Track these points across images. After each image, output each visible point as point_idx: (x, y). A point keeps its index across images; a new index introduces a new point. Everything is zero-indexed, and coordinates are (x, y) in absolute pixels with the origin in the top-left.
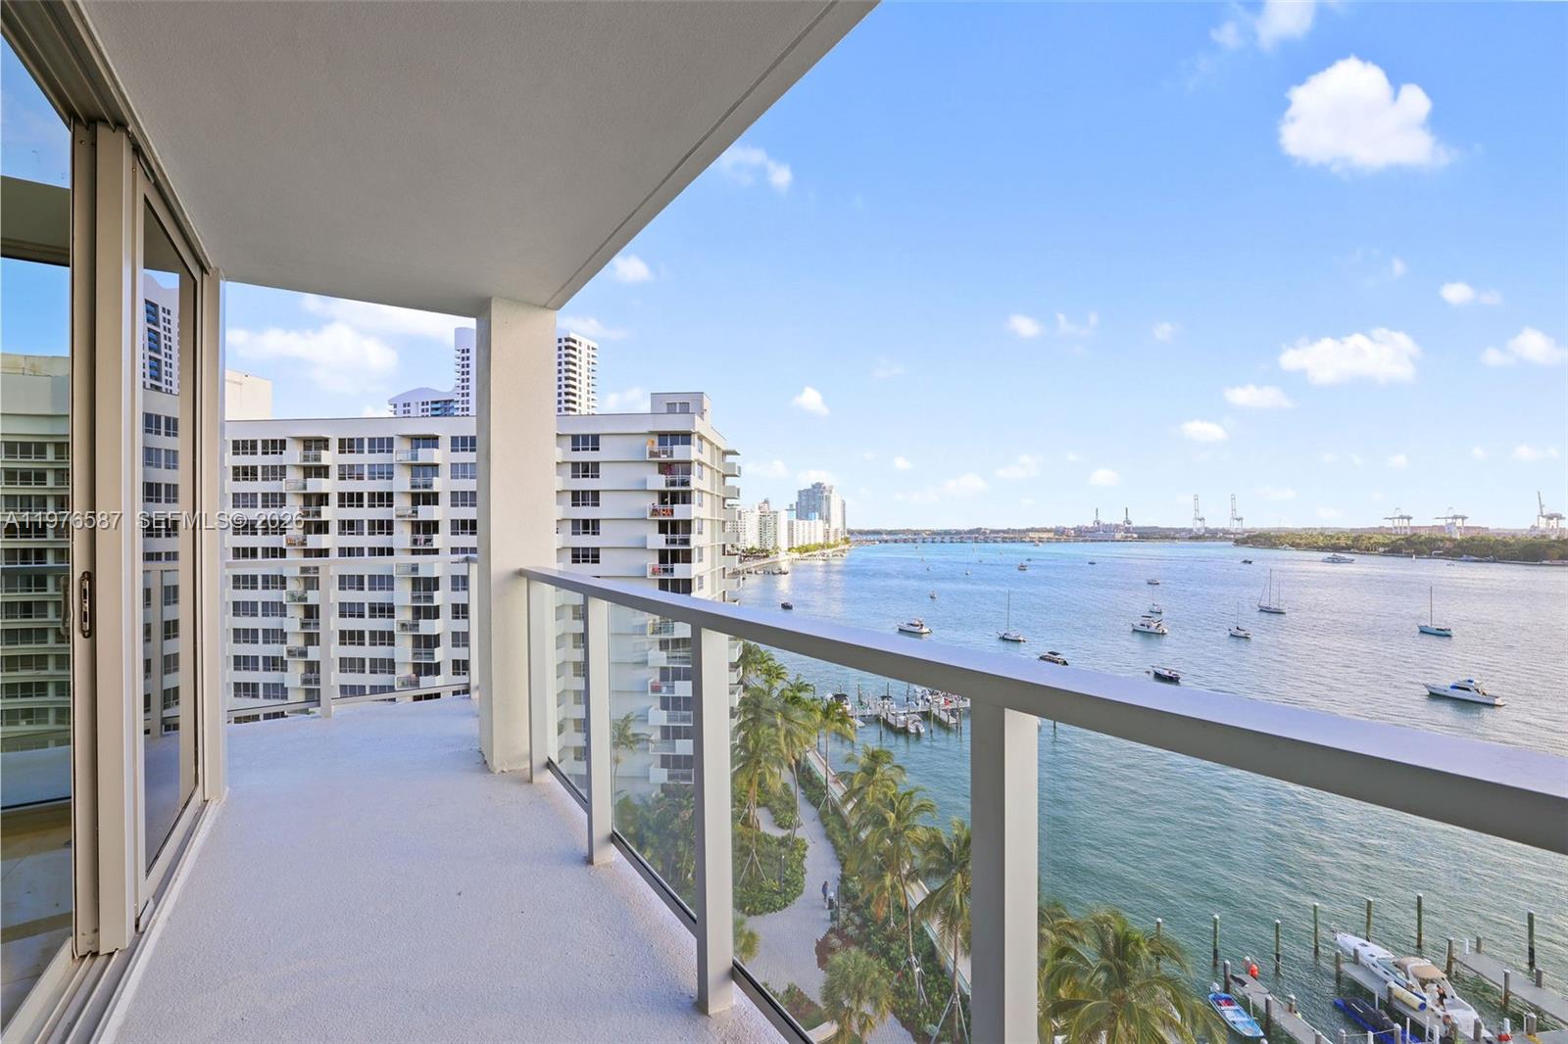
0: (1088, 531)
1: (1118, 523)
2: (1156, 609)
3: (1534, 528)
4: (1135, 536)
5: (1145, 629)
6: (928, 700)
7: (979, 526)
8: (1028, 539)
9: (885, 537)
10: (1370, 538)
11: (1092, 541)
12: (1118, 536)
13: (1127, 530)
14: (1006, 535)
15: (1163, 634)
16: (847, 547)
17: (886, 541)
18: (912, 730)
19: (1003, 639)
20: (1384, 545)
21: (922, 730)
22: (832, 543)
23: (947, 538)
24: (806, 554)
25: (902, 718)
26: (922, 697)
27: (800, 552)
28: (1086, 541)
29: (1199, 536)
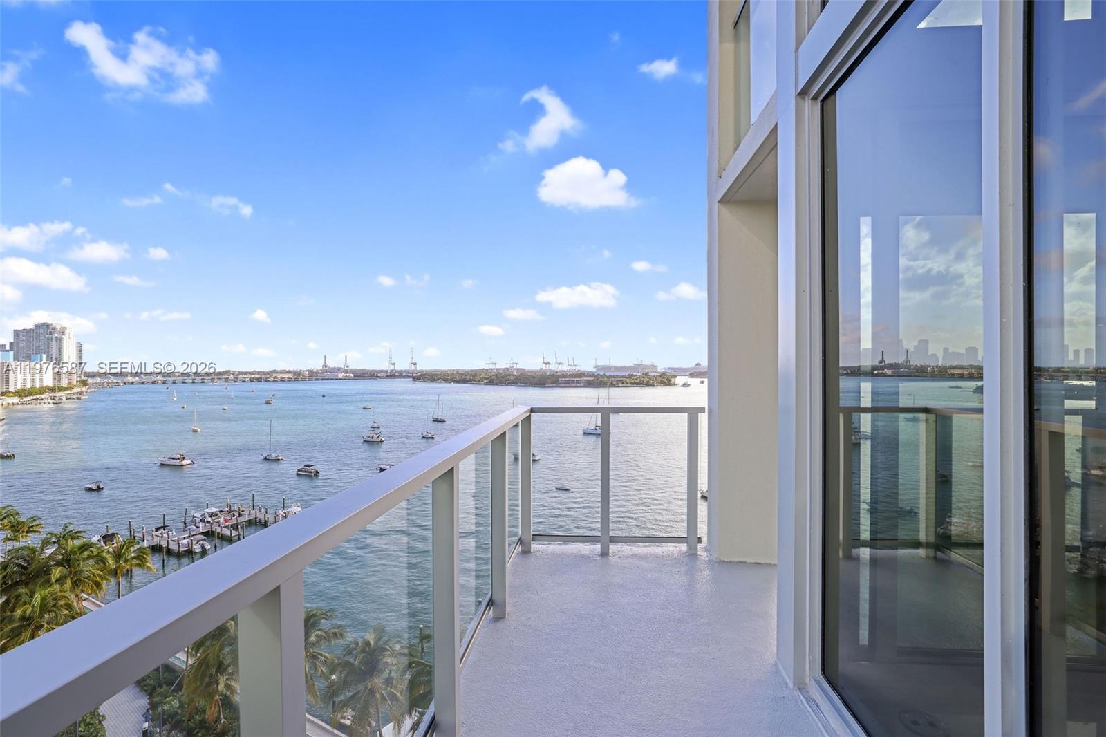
0: (317, 372)
1: (340, 366)
2: (375, 425)
3: (541, 369)
4: (352, 375)
5: (370, 439)
6: (208, 522)
7: (228, 369)
8: (272, 379)
9: (130, 379)
10: (480, 375)
11: (322, 380)
12: (340, 376)
13: (346, 372)
14: (253, 376)
15: (381, 442)
16: (84, 389)
17: (132, 383)
18: (197, 549)
19: (266, 459)
20: (486, 379)
21: (208, 547)
22: (64, 386)
23: (198, 379)
24: (29, 398)
25: (185, 541)
26: (201, 521)
27: (20, 397)
28: (317, 380)
29: (392, 375)
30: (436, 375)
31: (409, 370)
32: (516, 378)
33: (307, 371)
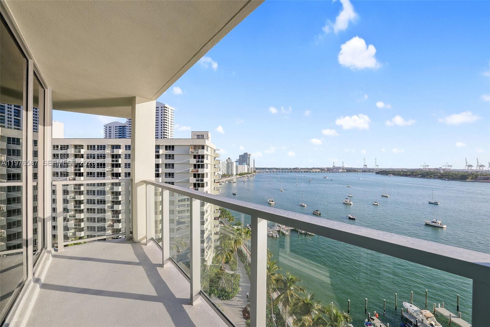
0: (330, 169)
1: (340, 166)
4: (346, 171)
6: (279, 227)
7: (297, 167)
8: (312, 171)
9: (267, 170)
10: (416, 172)
11: (332, 172)
12: (340, 171)
13: (343, 169)
14: (305, 170)
15: (351, 204)
16: (255, 173)
17: (267, 172)
18: (275, 236)
20: (420, 175)
21: (278, 236)
22: (250, 172)
23: (287, 171)
24: (242, 176)
25: (271, 233)
27: (240, 176)
28: (330, 172)
29: (365, 171)
30: (389, 172)
31: (374, 168)
32: (442, 175)
33: (326, 168)
